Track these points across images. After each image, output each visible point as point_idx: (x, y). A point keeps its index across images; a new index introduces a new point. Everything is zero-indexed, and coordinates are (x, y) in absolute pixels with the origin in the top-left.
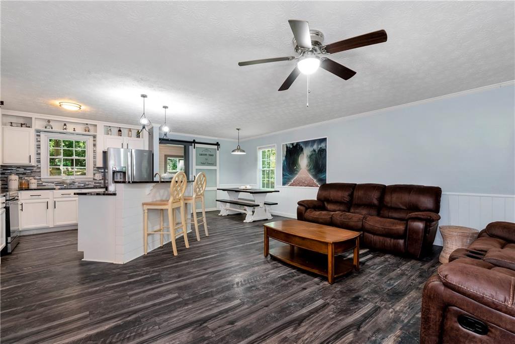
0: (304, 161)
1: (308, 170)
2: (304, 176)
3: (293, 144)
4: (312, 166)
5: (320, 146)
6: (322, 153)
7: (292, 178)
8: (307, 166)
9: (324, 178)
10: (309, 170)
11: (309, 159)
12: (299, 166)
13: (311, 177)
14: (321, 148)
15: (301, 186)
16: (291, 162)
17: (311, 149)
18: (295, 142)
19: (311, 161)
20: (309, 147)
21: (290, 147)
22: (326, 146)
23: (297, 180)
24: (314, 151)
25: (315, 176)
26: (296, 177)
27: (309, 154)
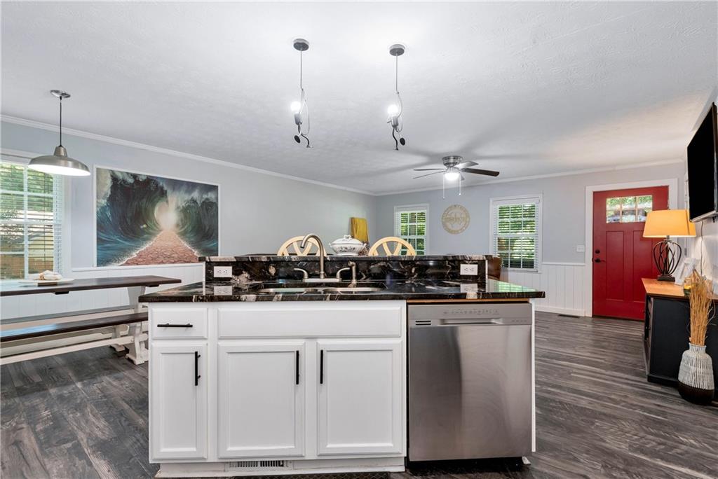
0: (167, 216)
1: (179, 234)
2: (170, 244)
3: (135, 176)
4: (188, 227)
5: (205, 196)
6: (210, 208)
7: (131, 249)
8: (177, 225)
9: (215, 248)
10: (183, 235)
11: (182, 215)
12: (156, 224)
13: (187, 246)
14: (207, 199)
15: (162, 262)
16: (129, 215)
17: (187, 197)
18: (144, 173)
19: (185, 217)
20: (182, 192)
21: (124, 181)
22: (217, 198)
23: (148, 252)
24: (194, 201)
25: (196, 245)
26: (145, 247)
27: (183, 204)
